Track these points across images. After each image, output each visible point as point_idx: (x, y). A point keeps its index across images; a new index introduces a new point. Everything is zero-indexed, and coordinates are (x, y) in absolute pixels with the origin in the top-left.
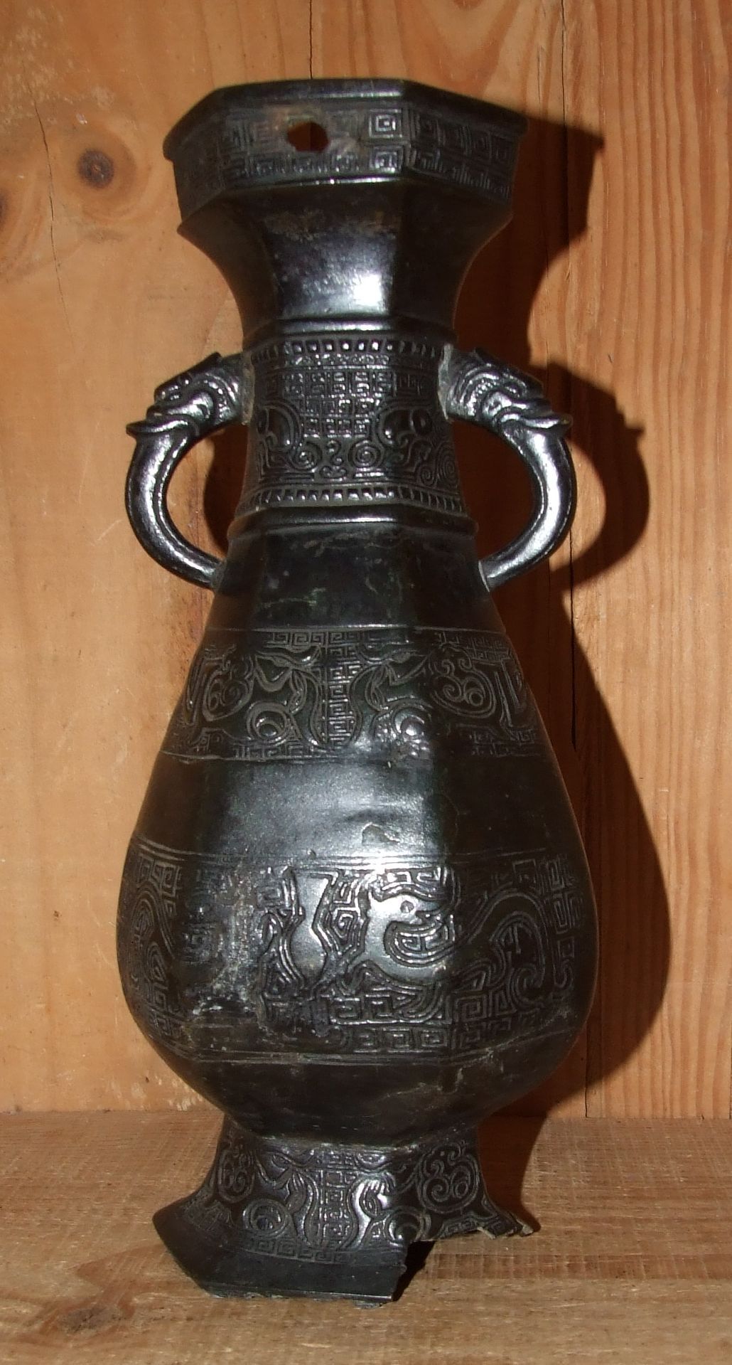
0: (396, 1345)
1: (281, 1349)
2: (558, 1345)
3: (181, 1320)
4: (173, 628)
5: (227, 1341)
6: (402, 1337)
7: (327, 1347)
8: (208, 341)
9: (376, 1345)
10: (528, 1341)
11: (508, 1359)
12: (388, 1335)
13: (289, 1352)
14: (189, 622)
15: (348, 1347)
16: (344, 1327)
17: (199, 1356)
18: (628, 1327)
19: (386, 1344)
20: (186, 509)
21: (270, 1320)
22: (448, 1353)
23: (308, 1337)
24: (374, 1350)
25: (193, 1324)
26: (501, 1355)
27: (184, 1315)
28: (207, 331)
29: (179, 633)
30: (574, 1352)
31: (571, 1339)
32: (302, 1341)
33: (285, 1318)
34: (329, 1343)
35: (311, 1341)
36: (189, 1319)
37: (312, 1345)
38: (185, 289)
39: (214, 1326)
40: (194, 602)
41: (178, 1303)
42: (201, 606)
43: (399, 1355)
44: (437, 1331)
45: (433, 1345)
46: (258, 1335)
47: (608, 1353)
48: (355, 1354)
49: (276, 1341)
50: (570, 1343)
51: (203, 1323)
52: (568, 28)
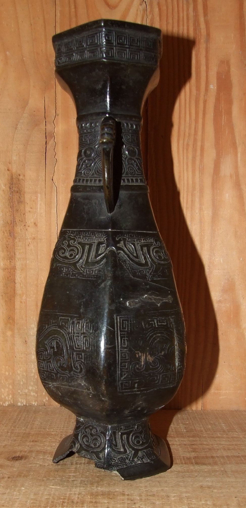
0: (84, 487)
1: (42, 488)
2: (142, 487)
3: (6, 478)
4: (3, 232)
5: (23, 485)
6: (86, 484)
7: (58, 487)
8: (17, 128)
9: (76, 487)
10: (131, 486)
11: (124, 492)
12: (81, 483)
13: (45, 489)
14: (9, 230)
15: (66, 488)
16: (65, 481)
17: (12, 490)
18: (166, 481)
19: (80, 486)
20: (9, 189)
21: (38, 478)
22: (102, 490)
23: (51, 484)
24: (75, 488)
25: (10, 480)
26: (121, 491)
27: (7, 476)
28: (17, 125)
29: (6, 234)
30: (148, 489)
31: (146, 485)
32: (50, 485)
33: (44, 477)
34: (59, 486)
35: (53, 485)
36: (9, 478)
37: (53, 487)
38: (9, 110)
39: (18, 480)
40: (11, 223)
41: (5, 472)
42: (14, 224)
43: (85, 490)
44: (98, 482)
45: (97, 487)
46: (33, 483)
47: (160, 490)
48: (69, 490)
49: (41, 485)
50: (146, 486)
51: (14, 479)
52: (149, 17)
